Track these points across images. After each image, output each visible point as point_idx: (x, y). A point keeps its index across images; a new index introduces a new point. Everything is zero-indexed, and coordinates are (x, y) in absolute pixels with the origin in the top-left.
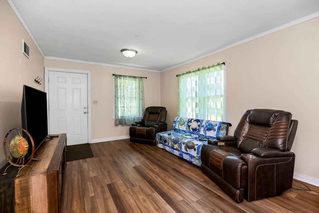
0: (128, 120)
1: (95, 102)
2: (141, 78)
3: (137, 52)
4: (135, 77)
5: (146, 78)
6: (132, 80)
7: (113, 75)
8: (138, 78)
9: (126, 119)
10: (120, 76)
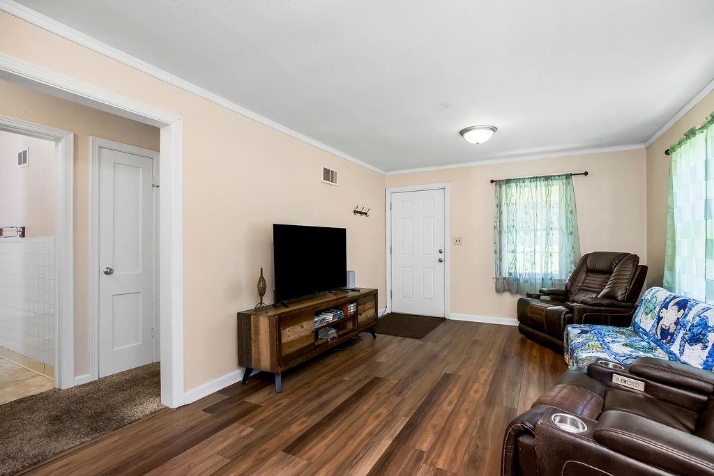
0: (526, 282)
1: (458, 241)
2: (569, 176)
3: (494, 129)
4: (547, 178)
5: (586, 174)
6: (541, 186)
7: (492, 181)
8: (556, 178)
9: (521, 281)
10: (508, 181)
